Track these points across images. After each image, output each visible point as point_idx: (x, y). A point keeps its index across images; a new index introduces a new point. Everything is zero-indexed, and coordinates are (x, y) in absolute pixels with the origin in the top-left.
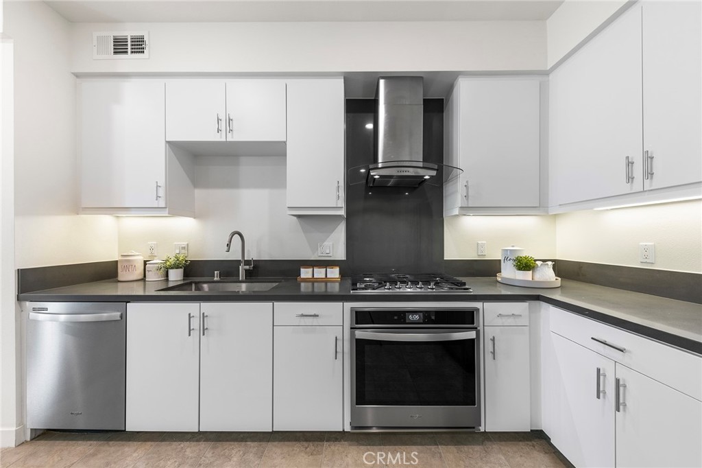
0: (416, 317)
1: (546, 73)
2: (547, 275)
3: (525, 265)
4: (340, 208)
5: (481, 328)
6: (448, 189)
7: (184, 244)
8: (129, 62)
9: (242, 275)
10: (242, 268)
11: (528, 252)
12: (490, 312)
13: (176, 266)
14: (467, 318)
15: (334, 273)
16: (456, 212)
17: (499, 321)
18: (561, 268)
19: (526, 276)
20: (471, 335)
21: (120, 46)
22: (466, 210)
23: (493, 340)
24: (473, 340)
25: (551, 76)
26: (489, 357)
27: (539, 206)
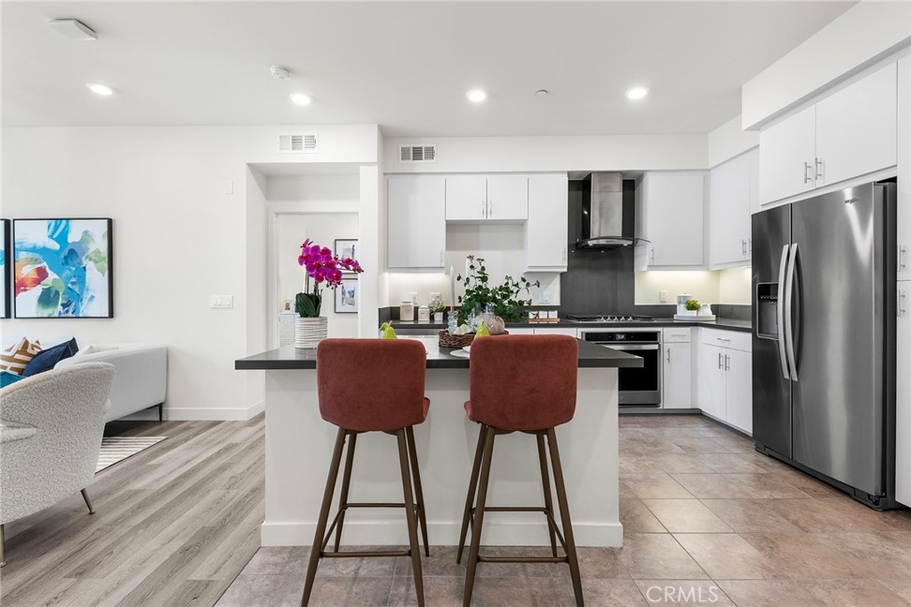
0: (623, 337)
1: (709, 170)
2: (707, 313)
3: (692, 307)
4: (564, 267)
5: (661, 343)
6: (638, 251)
7: (438, 294)
8: (422, 165)
11: (694, 298)
12: (667, 334)
13: (438, 311)
14: (653, 337)
15: (554, 315)
16: (645, 268)
17: (673, 340)
18: (716, 309)
19: (694, 313)
20: (656, 347)
21: (417, 154)
22: (652, 267)
23: (669, 351)
24: (656, 351)
25: (712, 172)
26: (666, 362)
27: (703, 264)
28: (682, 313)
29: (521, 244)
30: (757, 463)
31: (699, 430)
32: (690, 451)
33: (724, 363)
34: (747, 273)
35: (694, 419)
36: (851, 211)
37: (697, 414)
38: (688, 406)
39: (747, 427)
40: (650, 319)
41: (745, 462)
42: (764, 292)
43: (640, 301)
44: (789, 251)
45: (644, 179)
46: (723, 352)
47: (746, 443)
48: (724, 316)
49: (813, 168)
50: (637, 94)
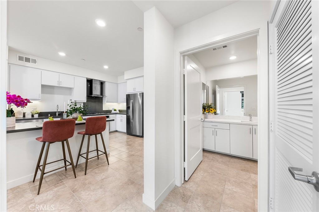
2: (118, 111)
3: (115, 110)
4: (85, 101)
5: (110, 118)
6: (104, 98)
7: (35, 108)
9: (57, 115)
10: (57, 114)
11: (115, 108)
16: (106, 102)
17: (112, 117)
19: (115, 111)
21: (27, 60)
22: (107, 102)
25: (118, 84)
27: (117, 102)
28: (113, 112)
29: (70, 94)
30: (127, 136)
31: (117, 134)
32: (116, 137)
33: (121, 120)
34: (125, 104)
35: (116, 132)
36: (139, 96)
37: (117, 131)
38: (115, 130)
39: (125, 131)
40: (107, 113)
41: (125, 137)
42: (128, 108)
43: (104, 109)
44: (131, 101)
45: (105, 83)
46: (121, 119)
47: (125, 134)
48: (121, 112)
49: (134, 89)
50: (106, 67)
